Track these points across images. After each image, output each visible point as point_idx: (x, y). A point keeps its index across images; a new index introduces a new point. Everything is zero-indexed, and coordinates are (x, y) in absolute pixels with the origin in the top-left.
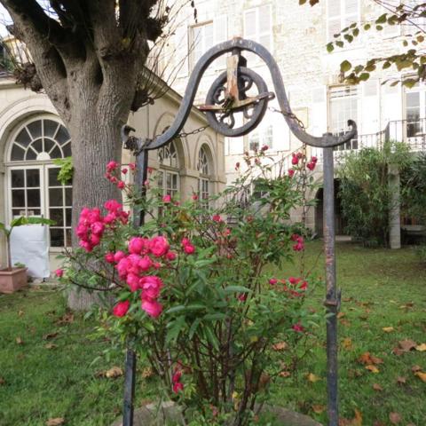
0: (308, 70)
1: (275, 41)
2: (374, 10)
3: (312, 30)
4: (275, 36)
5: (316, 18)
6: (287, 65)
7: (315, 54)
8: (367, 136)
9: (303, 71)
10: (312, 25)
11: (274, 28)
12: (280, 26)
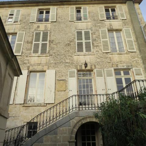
0: (66, 61)
1: (50, 46)
2: (98, 41)
3: (69, 45)
4: (50, 44)
5: (71, 40)
6: (55, 58)
7: (70, 55)
8: (100, 95)
9: (64, 61)
10: (69, 42)
11: (49, 41)
12: (53, 40)
